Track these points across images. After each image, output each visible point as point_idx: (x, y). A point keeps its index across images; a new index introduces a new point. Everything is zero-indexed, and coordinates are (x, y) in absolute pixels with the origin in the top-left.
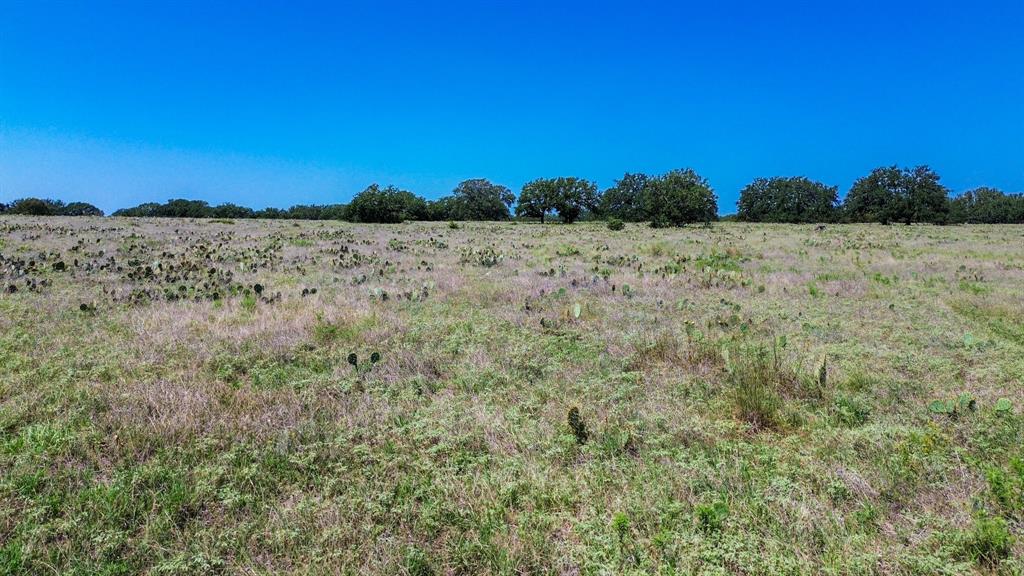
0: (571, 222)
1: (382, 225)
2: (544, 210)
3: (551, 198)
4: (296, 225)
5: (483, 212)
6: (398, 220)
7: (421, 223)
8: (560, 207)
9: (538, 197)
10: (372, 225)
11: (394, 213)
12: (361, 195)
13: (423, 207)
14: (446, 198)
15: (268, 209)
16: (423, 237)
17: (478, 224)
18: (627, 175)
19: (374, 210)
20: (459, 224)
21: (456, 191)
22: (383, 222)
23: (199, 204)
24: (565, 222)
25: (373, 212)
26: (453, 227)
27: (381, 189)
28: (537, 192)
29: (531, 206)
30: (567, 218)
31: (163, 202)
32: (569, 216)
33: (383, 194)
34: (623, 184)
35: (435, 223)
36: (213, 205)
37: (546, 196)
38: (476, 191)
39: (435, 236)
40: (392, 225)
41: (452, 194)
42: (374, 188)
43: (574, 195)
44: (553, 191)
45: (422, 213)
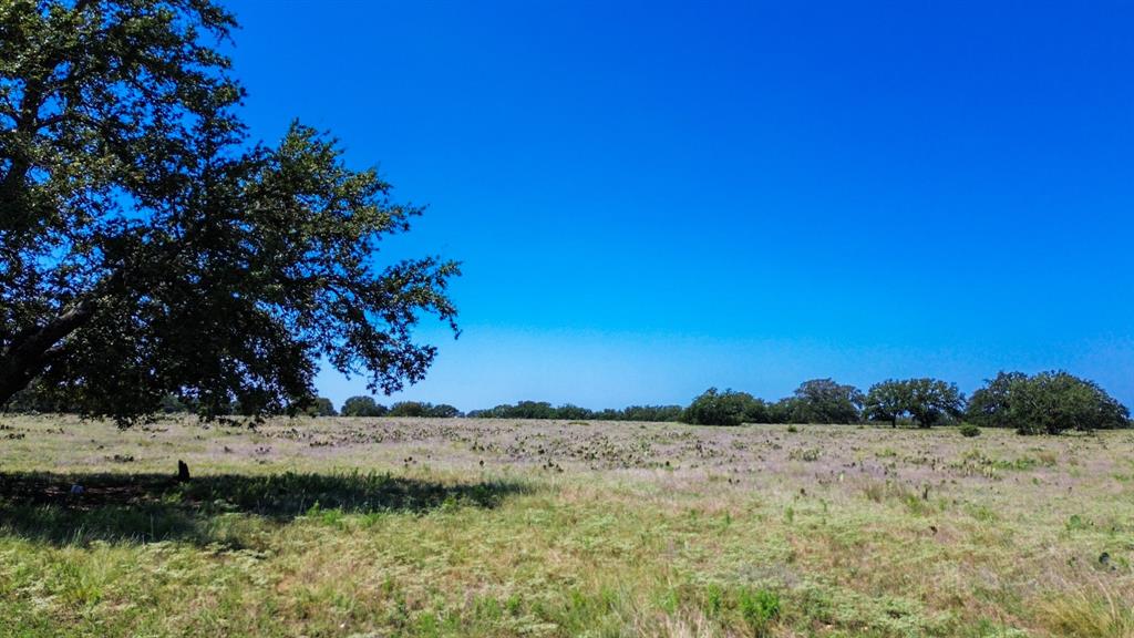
0: (928, 427)
1: (721, 428)
2: (895, 414)
3: (903, 402)
4: (643, 427)
5: (830, 415)
6: (737, 423)
7: (759, 426)
8: (914, 410)
9: (888, 401)
10: (711, 427)
11: (732, 416)
12: (700, 398)
13: (762, 409)
14: (787, 399)
15: (606, 411)
16: (760, 439)
17: (819, 427)
18: (1002, 375)
19: (715, 412)
20: (798, 427)
21: (797, 391)
22: (721, 424)
23: (544, 405)
24: (921, 427)
25: (711, 414)
26: (792, 430)
27: (719, 392)
28: (887, 394)
29: (879, 409)
30: (923, 422)
31: (514, 404)
32: (927, 420)
33: (721, 397)
34: (996, 384)
35: (775, 426)
36: (555, 406)
37: (896, 399)
38: (819, 392)
39: (771, 439)
40: (730, 427)
41: (794, 395)
42: (712, 391)
43: (929, 397)
44: (905, 394)
45: (760, 415)
